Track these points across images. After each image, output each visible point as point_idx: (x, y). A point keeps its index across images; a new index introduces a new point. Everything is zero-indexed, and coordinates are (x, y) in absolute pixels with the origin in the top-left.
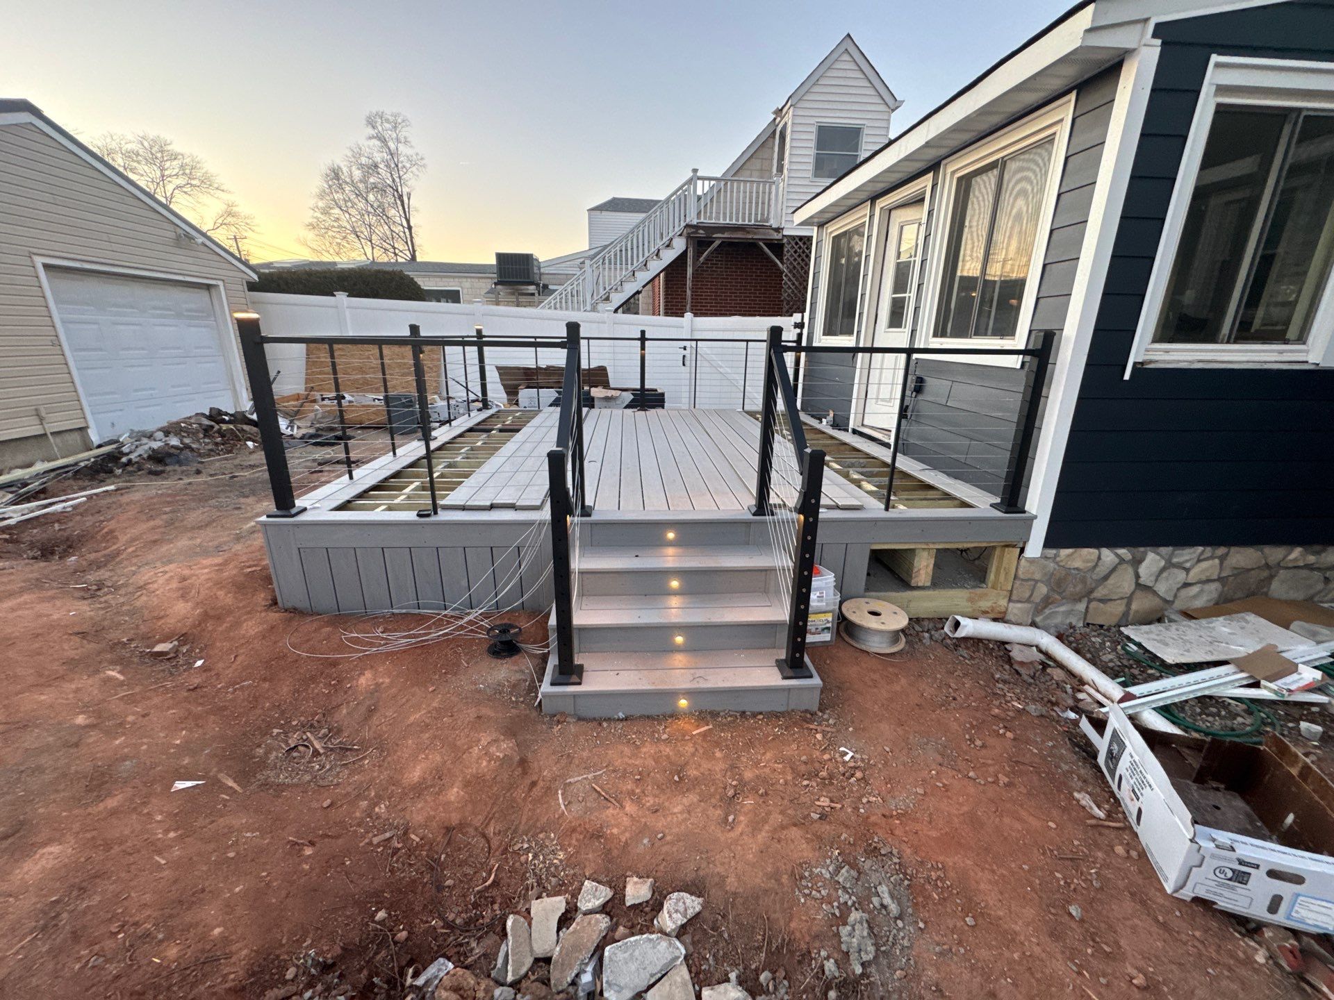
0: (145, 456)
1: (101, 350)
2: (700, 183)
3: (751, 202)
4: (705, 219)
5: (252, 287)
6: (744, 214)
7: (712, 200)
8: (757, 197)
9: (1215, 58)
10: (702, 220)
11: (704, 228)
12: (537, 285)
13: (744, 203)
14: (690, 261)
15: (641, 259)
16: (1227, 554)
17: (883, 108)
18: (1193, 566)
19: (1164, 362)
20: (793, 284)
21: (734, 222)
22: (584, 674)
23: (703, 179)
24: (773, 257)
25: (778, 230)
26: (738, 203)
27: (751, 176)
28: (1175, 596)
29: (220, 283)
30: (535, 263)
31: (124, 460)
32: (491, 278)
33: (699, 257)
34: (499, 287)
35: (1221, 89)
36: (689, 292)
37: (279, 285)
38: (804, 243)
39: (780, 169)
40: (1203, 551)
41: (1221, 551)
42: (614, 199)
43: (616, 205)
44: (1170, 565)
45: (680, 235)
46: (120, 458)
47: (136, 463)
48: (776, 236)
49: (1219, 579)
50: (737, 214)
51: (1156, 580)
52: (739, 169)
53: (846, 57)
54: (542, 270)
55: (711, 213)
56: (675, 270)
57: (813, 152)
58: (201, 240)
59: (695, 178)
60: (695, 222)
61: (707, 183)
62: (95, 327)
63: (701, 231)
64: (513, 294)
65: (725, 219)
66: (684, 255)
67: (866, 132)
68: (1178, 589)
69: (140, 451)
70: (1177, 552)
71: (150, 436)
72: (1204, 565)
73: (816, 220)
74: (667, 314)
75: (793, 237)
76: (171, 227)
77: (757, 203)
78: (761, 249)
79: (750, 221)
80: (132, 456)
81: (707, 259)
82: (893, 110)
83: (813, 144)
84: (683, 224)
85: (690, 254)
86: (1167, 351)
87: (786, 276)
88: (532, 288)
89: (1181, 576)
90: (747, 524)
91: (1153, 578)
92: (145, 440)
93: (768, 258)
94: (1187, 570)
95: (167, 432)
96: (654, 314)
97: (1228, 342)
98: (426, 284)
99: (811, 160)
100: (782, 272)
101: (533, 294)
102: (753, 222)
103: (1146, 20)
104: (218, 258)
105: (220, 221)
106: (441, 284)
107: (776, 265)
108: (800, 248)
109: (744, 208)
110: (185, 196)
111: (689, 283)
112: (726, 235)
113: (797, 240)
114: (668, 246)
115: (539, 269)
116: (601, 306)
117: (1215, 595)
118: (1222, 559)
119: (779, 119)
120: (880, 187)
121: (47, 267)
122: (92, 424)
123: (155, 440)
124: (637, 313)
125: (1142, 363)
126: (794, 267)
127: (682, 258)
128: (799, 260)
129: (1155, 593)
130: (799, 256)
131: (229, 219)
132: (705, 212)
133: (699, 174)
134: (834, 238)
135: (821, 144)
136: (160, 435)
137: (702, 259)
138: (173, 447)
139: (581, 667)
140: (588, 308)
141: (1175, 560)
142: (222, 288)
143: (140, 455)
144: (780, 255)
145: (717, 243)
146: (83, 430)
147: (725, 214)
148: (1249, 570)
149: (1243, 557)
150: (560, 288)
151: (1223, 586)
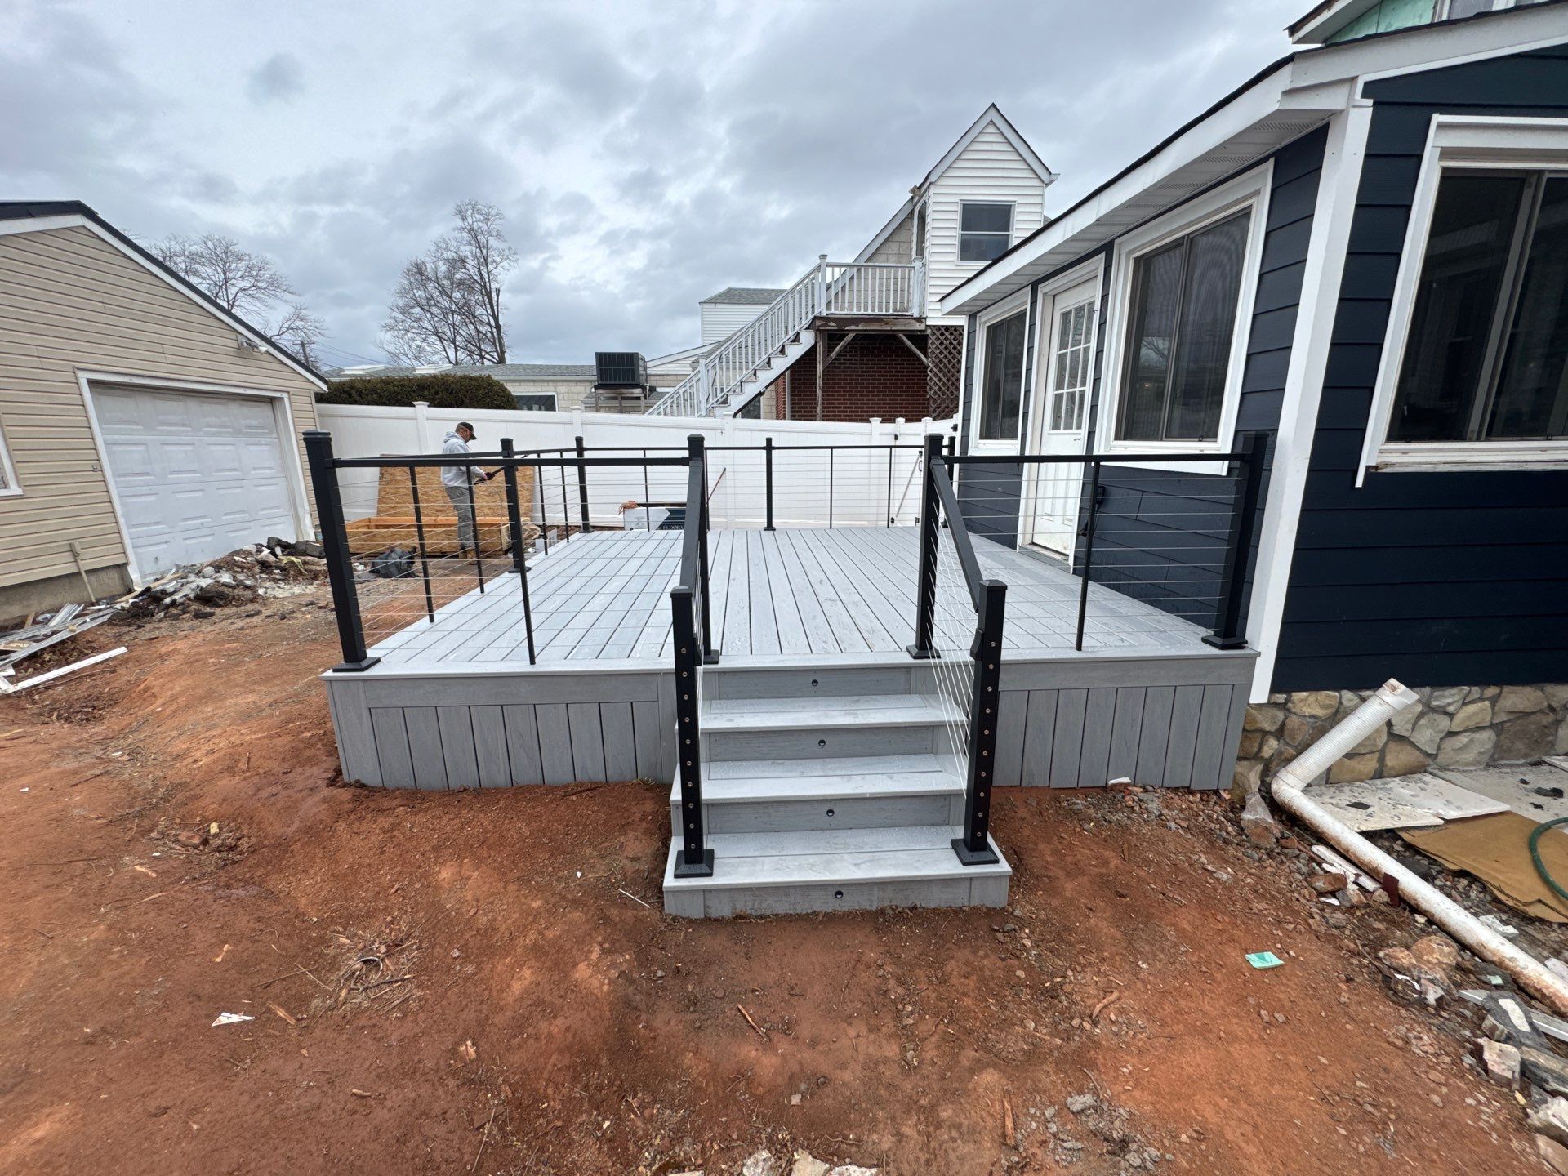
0: (192, 596)
1: (147, 474)
2: (829, 270)
3: (888, 290)
4: (836, 309)
5: (321, 398)
6: (881, 303)
7: (843, 288)
8: (896, 284)
9: (1437, 118)
10: (833, 311)
11: (835, 320)
12: (644, 388)
13: (881, 291)
14: (819, 358)
15: (764, 357)
16: (1500, 694)
17: (1037, 183)
18: (1458, 711)
19: (1401, 464)
20: (940, 380)
21: (869, 312)
22: (716, 861)
23: (833, 266)
24: (916, 350)
25: (920, 320)
26: (874, 290)
27: (887, 261)
28: (1439, 748)
29: (285, 396)
30: (641, 363)
31: (168, 600)
32: (591, 381)
33: (830, 352)
34: (600, 391)
35: (1446, 153)
36: (819, 392)
37: (350, 396)
38: (951, 334)
39: (921, 252)
40: (1470, 692)
41: (1492, 691)
42: (730, 289)
43: (732, 297)
44: (1429, 709)
45: (808, 328)
46: (162, 599)
47: (182, 604)
48: (918, 326)
49: (1492, 726)
50: (873, 303)
51: (1413, 729)
52: (874, 254)
53: (991, 129)
54: (649, 372)
55: (843, 302)
56: (802, 369)
57: (958, 232)
58: (264, 347)
59: (824, 263)
60: (824, 313)
61: (837, 270)
62: (142, 448)
63: (832, 324)
64: (615, 398)
65: (859, 309)
66: (813, 350)
67: (1018, 209)
68: (1441, 739)
69: (186, 590)
70: (1436, 694)
71: (199, 573)
72: (1471, 708)
73: (966, 309)
74: (793, 418)
75: (938, 328)
76: (232, 335)
77: (895, 291)
78: (903, 343)
79: (887, 310)
80: (177, 597)
81: (839, 355)
82: (1047, 185)
83: (957, 224)
84: (811, 317)
85: (820, 350)
86: (1405, 452)
87: (931, 371)
88: (637, 392)
89: (1444, 723)
90: (908, 669)
91: (1409, 726)
92: (192, 577)
93: (909, 350)
94: (1451, 715)
95: (218, 568)
96: (778, 418)
97: (1478, 439)
98: (516, 390)
99: (957, 242)
100: (926, 367)
101: (639, 398)
102: (891, 312)
103: (1353, 79)
104: (281, 367)
105: (286, 325)
106: (532, 389)
107: (919, 359)
108: (946, 339)
109: (881, 297)
110: (251, 300)
111: (819, 382)
112: (860, 327)
113: (943, 329)
114: (793, 341)
115: (646, 369)
116: (719, 411)
117: (1489, 746)
118: (1494, 701)
119: (917, 198)
120: (1043, 271)
121: (92, 383)
122: (132, 558)
123: (204, 577)
124: (758, 417)
125: (1376, 467)
126: (941, 362)
127: (810, 354)
128: (946, 352)
129: (1412, 744)
130: (946, 348)
131: (298, 323)
132: (836, 302)
133: (829, 260)
134: (988, 328)
135: (966, 224)
136: (210, 570)
137: (833, 355)
138: (225, 585)
139: (711, 852)
140: (704, 413)
141: (1435, 703)
142: (286, 401)
143: (186, 595)
144: (924, 350)
145: (850, 336)
146: (122, 567)
147: (859, 304)
148: (1527, 714)
149: (1520, 698)
150: (671, 390)
151: (1498, 735)
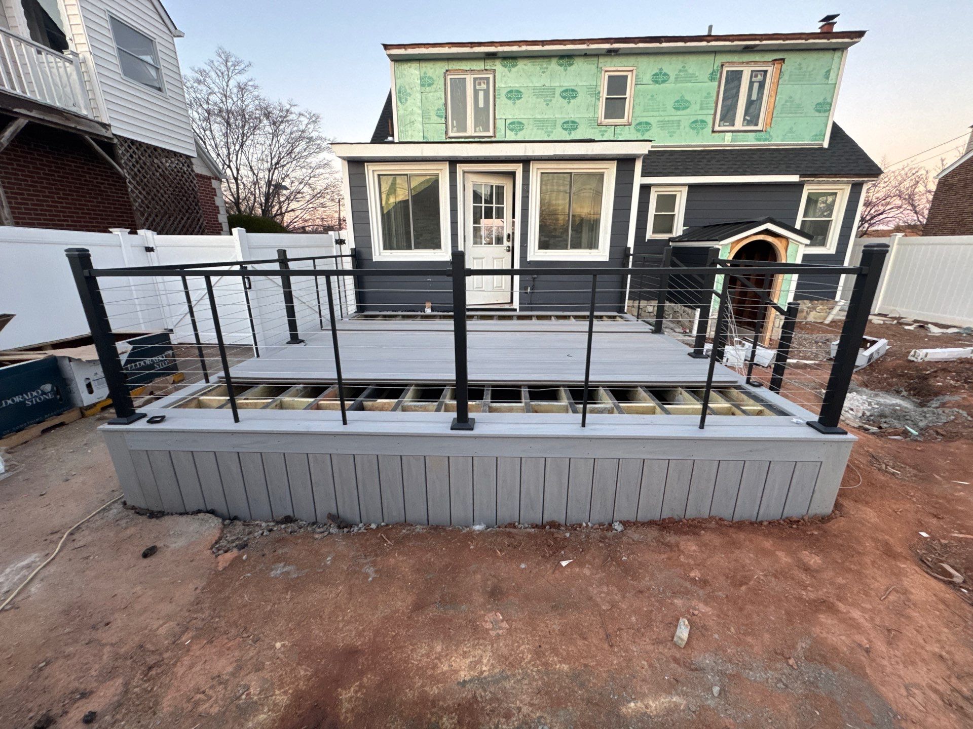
20: (140, 193)
24: (107, 157)
25: (106, 126)
38: (137, 149)
48: (103, 132)
67: (158, 46)
75: (125, 140)
87: (130, 182)
100: (126, 178)
107: (113, 167)
108: (134, 152)
112: (34, 114)
113: (129, 142)
126: (136, 174)
128: (138, 166)
130: (137, 162)
145: (22, 122)
